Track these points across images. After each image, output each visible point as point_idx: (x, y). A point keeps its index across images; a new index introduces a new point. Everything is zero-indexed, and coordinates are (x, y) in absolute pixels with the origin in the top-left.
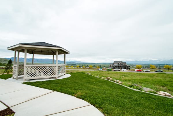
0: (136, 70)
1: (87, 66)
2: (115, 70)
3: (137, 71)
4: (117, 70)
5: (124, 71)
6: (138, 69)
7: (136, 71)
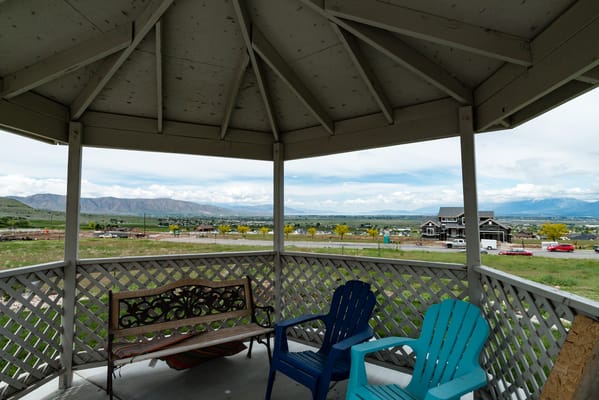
0: (546, 244)
1: (315, 224)
2: (450, 246)
3: (553, 250)
4: (457, 247)
5: (490, 248)
6: (555, 243)
7: (545, 248)
